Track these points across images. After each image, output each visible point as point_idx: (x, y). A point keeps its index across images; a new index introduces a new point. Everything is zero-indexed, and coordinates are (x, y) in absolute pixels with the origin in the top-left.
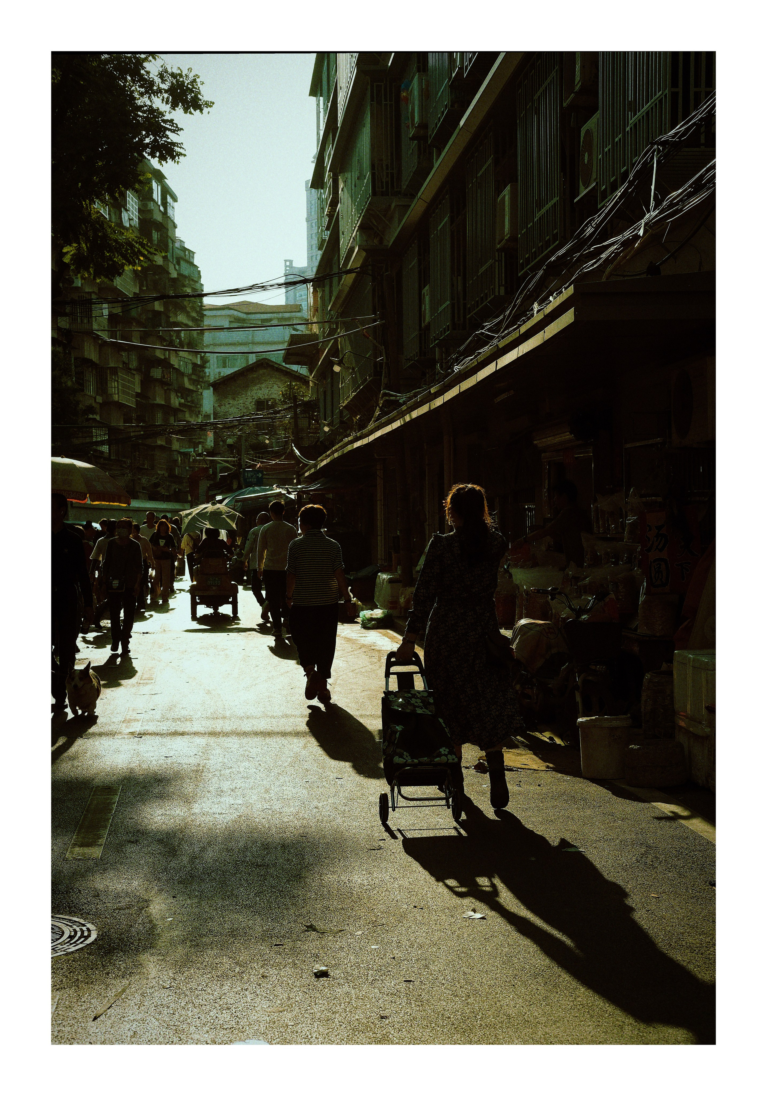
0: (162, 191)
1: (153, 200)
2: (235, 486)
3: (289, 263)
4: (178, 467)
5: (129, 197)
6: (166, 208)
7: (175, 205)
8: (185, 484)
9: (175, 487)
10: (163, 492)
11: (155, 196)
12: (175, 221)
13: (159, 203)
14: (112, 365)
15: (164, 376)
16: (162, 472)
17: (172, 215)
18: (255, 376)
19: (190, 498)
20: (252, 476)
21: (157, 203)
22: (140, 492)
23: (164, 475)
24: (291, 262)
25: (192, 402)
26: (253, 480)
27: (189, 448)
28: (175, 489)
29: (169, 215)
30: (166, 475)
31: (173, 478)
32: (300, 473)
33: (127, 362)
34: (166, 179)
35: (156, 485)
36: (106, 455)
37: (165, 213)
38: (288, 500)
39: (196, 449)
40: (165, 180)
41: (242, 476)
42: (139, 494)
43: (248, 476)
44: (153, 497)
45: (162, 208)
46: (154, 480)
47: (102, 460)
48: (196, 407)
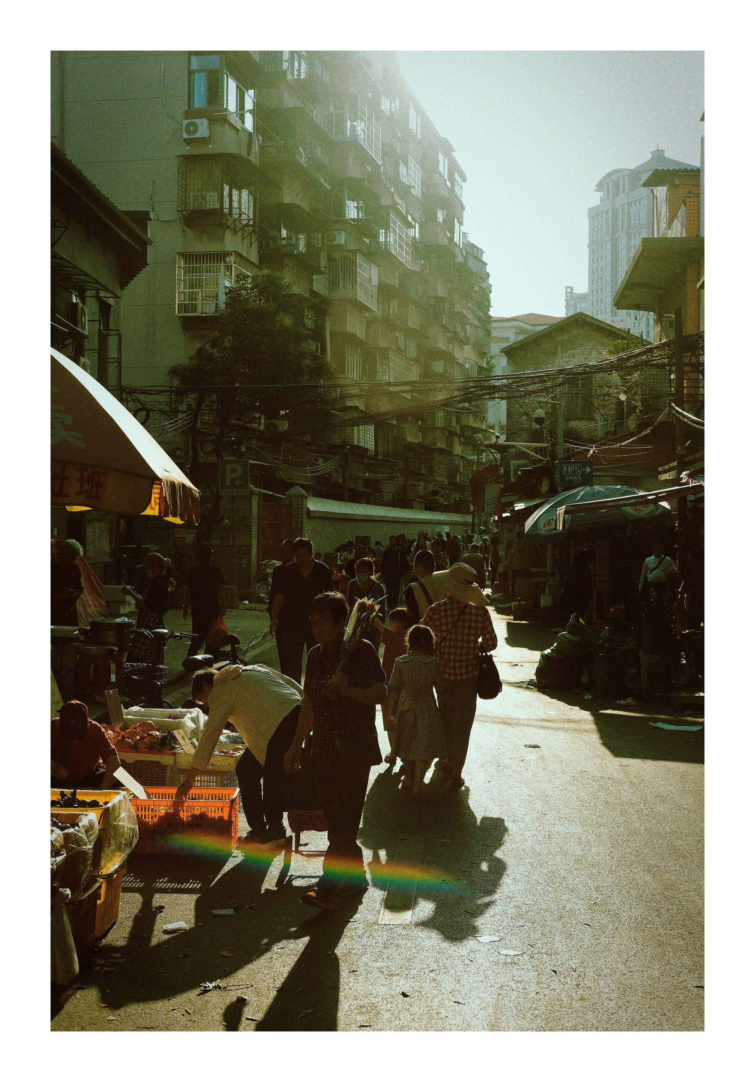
0: (449, 165)
1: (440, 174)
2: (545, 488)
3: (570, 291)
4: (460, 473)
5: (411, 162)
6: (453, 185)
7: (464, 184)
8: (466, 493)
9: (456, 496)
10: (441, 500)
11: (441, 169)
12: (463, 201)
13: (446, 177)
14: (382, 345)
15: (447, 371)
16: (442, 479)
17: (459, 194)
18: (566, 338)
19: (472, 508)
20: (574, 472)
21: (443, 177)
22: (414, 500)
23: (443, 482)
24: (572, 288)
25: (477, 407)
26: (575, 478)
27: (473, 455)
28: (455, 498)
29: (456, 194)
30: (446, 482)
31: (455, 486)
32: (686, 459)
33: (403, 348)
34: (455, 151)
35: (435, 493)
36: (372, 454)
37: (452, 191)
38: (659, 511)
39: (480, 457)
40: (453, 153)
41: (557, 471)
42: (413, 503)
43: (567, 471)
44: (430, 507)
45: (448, 184)
46: (431, 487)
47: (366, 460)
48: (480, 412)
